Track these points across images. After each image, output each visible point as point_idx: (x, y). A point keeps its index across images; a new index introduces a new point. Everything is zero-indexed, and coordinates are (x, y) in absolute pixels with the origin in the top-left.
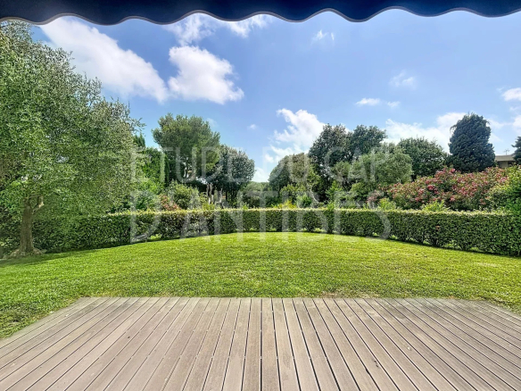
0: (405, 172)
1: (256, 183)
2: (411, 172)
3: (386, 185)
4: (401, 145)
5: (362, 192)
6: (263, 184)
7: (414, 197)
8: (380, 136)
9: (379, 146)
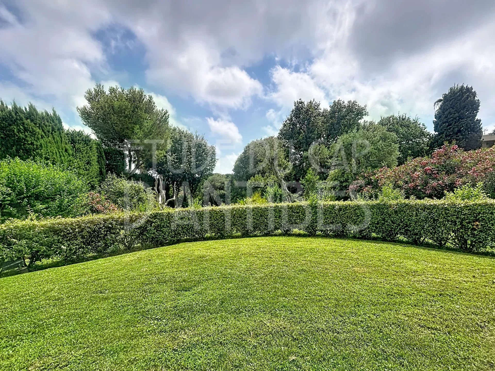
0: (390, 154)
1: (218, 175)
2: (398, 153)
3: (370, 169)
4: (382, 123)
5: (342, 179)
6: (227, 176)
7: (406, 183)
8: (360, 113)
9: (358, 125)
